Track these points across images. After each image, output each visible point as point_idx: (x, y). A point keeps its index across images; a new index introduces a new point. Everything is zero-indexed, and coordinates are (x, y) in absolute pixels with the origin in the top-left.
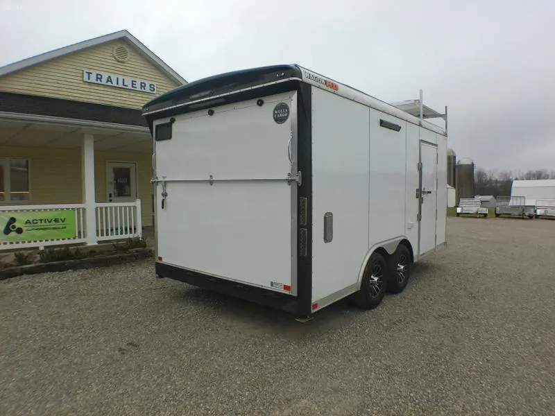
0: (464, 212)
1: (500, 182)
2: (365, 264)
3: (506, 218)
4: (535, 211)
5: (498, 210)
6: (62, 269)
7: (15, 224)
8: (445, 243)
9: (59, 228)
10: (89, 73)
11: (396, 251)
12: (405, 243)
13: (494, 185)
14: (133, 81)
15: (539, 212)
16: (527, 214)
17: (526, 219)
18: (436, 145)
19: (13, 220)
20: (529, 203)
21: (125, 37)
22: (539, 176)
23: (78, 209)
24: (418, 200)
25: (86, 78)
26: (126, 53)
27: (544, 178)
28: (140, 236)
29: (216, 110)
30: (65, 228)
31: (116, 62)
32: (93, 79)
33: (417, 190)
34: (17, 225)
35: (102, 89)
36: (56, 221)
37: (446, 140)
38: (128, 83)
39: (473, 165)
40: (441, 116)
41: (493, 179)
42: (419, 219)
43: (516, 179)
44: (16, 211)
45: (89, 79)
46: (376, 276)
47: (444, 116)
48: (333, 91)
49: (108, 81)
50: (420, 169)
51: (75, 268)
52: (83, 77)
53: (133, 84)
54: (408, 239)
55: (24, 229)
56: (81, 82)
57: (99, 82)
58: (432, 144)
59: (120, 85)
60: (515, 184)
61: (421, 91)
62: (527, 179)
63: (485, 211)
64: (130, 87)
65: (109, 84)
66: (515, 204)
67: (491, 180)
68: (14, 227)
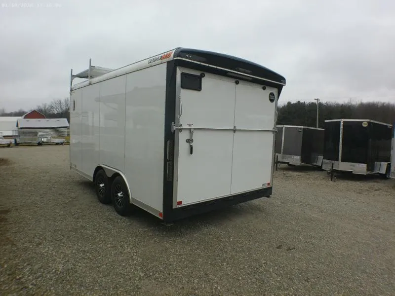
29: (241, 82)
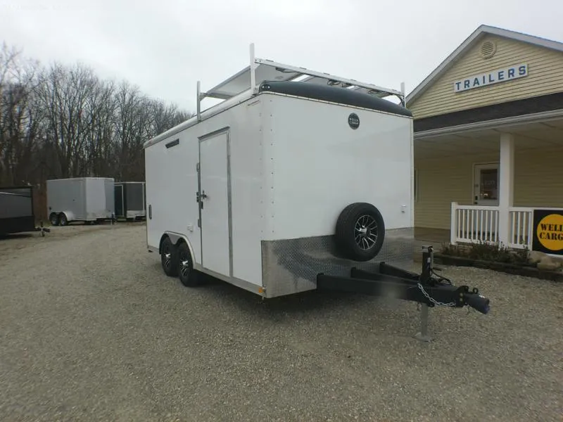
10: (458, 84)
14: (499, 73)
21: (482, 32)
24: (198, 204)
25: (456, 89)
26: (491, 46)
31: (483, 61)
33: (198, 193)
35: (478, 92)
42: (200, 225)
45: (459, 89)
49: (475, 84)
50: (198, 170)
53: (499, 76)
56: (453, 94)
57: (467, 88)
59: (487, 82)
64: (497, 80)
65: (477, 86)
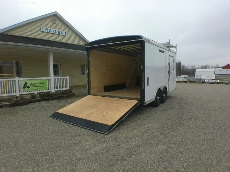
0: (178, 81)
1: (191, 70)
2: (156, 93)
3: (194, 83)
4: (205, 80)
5: (191, 80)
6: (48, 100)
7: (27, 85)
8: (176, 89)
9: (42, 86)
10: (43, 28)
11: (163, 90)
12: (165, 88)
13: (188, 71)
14: (59, 31)
15: (206, 81)
16: (201, 81)
17: (201, 83)
18: (173, 57)
19: (26, 83)
20: (202, 77)
21: (56, 14)
22: (206, 67)
23: (48, 79)
24: (168, 74)
25: (42, 30)
26: (56, 20)
27: (208, 68)
28: (69, 89)
30: (44, 86)
31: (52, 24)
32: (44, 30)
33: (168, 71)
34: (28, 85)
35: (48, 34)
36: (41, 83)
37: (176, 55)
38: (57, 32)
39: (180, 63)
40: (174, 47)
41: (188, 68)
42: (169, 80)
43: (197, 68)
44: (27, 80)
45: (43, 30)
46: (158, 97)
47: (176, 47)
48: (149, 42)
49: (50, 31)
50: (169, 65)
51: (52, 99)
52: (41, 29)
53: (59, 32)
54: (166, 86)
55: (30, 86)
56: (40, 31)
57: (47, 31)
58: (172, 56)
59: (54, 33)
60: (197, 70)
61: (169, 40)
62: (202, 68)
63: (186, 80)
64: (58, 33)
65: (50, 32)
66: (197, 78)
67: (187, 69)
68: (26, 86)
